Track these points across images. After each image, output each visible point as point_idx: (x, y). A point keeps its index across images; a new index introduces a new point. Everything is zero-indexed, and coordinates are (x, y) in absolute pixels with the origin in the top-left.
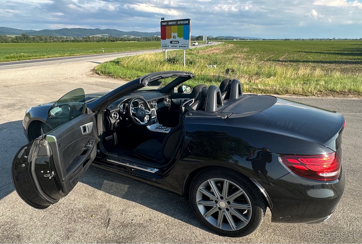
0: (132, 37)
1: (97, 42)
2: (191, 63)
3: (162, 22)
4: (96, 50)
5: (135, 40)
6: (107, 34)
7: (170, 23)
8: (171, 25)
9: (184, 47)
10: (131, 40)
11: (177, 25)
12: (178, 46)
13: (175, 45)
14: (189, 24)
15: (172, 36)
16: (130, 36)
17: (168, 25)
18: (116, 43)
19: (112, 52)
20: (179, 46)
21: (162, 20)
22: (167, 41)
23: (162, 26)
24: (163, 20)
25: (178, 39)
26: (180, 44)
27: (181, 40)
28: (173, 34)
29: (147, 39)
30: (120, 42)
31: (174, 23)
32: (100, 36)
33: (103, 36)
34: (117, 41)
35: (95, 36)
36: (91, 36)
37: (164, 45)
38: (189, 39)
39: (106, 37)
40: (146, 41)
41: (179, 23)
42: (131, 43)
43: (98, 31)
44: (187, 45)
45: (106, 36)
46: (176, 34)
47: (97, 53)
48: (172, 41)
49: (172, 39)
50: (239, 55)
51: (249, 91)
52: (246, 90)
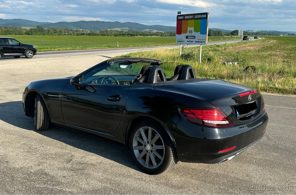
0: (155, 31)
1: (115, 36)
3: (178, 16)
4: (110, 45)
5: (157, 35)
6: (127, 28)
7: (186, 17)
8: (188, 19)
9: (202, 42)
10: (153, 35)
11: (194, 19)
12: (194, 42)
13: (191, 40)
14: (206, 18)
15: (188, 30)
16: (152, 31)
17: (184, 19)
18: (136, 38)
19: (128, 47)
20: (196, 42)
21: (179, 14)
22: (183, 36)
23: (178, 20)
24: (180, 14)
25: (194, 34)
26: (196, 39)
27: (198, 35)
28: (189, 29)
30: (140, 36)
31: (191, 17)
32: (119, 29)
33: (122, 29)
34: (137, 36)
35: (113, 29)
36: (109, 30)
37: (179, 40)
38: (206, 34)
39: (125, 31)
41: (196, 17)
42: (148, 38)
43: (117, 24)
44: (204, 41)
45: (126, 29)
46: (192, 29)
47: (111, 48)
48: (188, 36)
49: (188, 34)
50: (278, 53)
51: (264, 90)
52: (261, 89)
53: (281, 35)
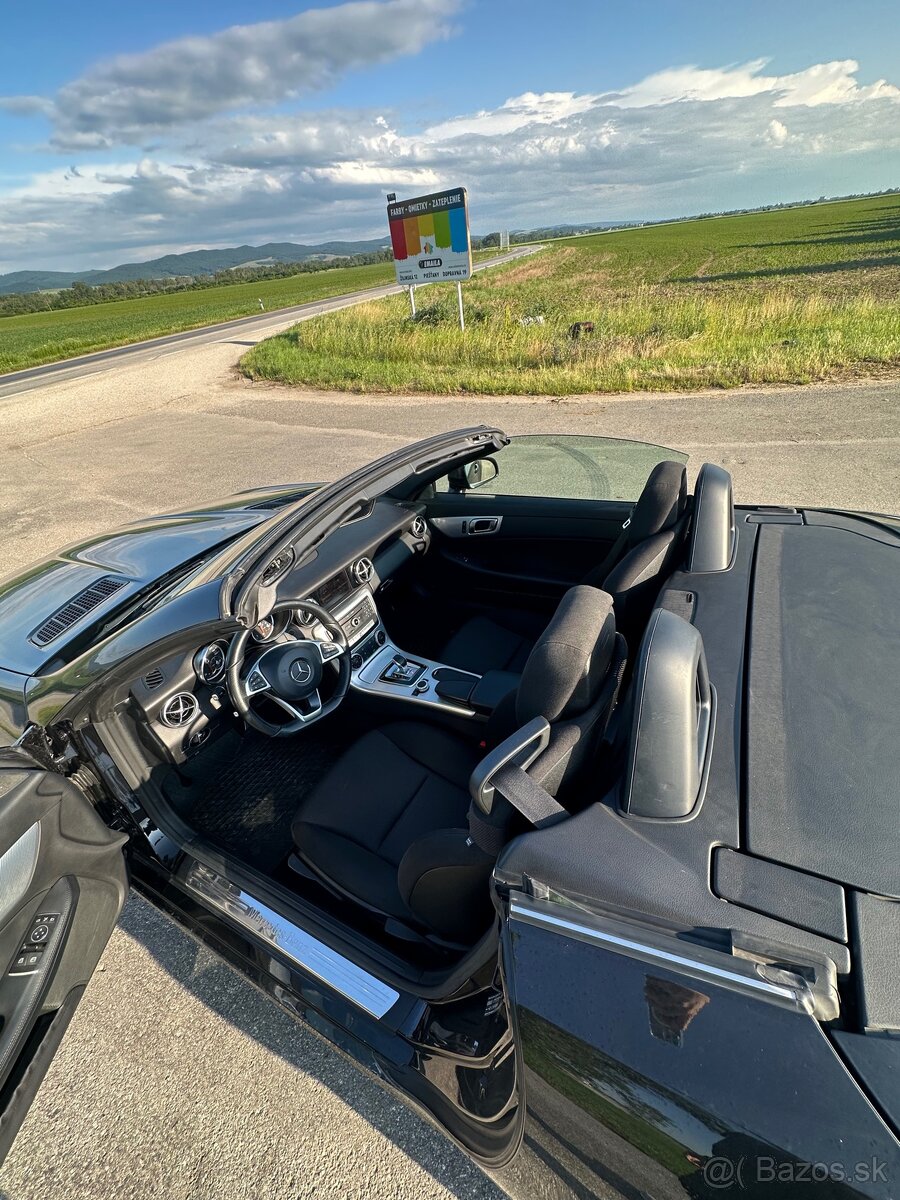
0: (331, 258)
1: (251, 282)
2: (480, 317)
3: (390, 208)
5: (337, 267)
6: (270, 259)
7: (412, 208)
8: (416, 214)
9: (458, 272)
10: (329, 268)
11: (430, 210)
12: (441, 274)
13: (434, 271)
14: (461, 204)
15: (423, 246)
16: (325, 257)
17: (407, 215)
18: (295, 279)
19: (284, 305)
20: (445, 274)
21: (391, 202)
22: (412, 261)
23: (392, 219)
24: (393, 202)
25: (437, 252)
26: (444, 268)
27: (447, 254)
28: (423, 241)
29: (365, 258)
30: (304, 274)
31: (424, 205)
32: (253, 264)
33: (262, 263)
34: (296, 274)
35: (242, 266)
36: (233, 269)
37: (404, 275)
38: (467, 249)
39: (268, 266)
40: (365, 264)
41: (436, 204)
42: (329, 274)
43: (247, 252)
44: (464, 269)
45: (269, 262)
46: (431, 240)
47: (248, 315)
48: (423, 262)
49: (423, 256)
50: (594, 277)
51: (641, 386)
52: (633, 384)
53: (578, 235)
